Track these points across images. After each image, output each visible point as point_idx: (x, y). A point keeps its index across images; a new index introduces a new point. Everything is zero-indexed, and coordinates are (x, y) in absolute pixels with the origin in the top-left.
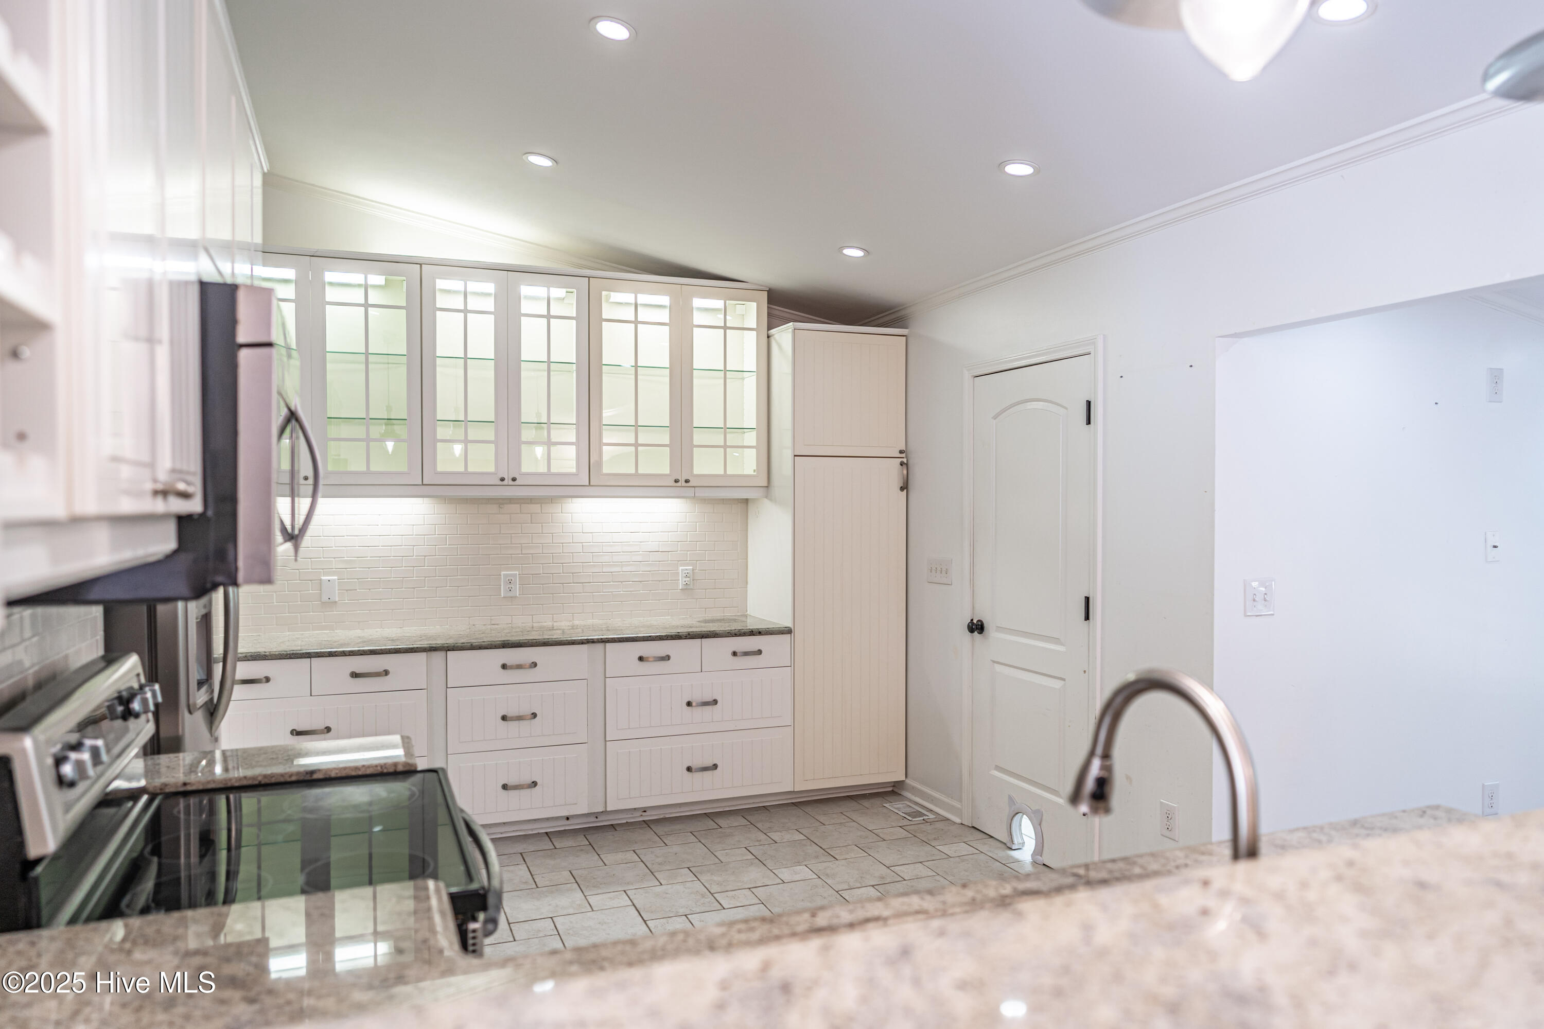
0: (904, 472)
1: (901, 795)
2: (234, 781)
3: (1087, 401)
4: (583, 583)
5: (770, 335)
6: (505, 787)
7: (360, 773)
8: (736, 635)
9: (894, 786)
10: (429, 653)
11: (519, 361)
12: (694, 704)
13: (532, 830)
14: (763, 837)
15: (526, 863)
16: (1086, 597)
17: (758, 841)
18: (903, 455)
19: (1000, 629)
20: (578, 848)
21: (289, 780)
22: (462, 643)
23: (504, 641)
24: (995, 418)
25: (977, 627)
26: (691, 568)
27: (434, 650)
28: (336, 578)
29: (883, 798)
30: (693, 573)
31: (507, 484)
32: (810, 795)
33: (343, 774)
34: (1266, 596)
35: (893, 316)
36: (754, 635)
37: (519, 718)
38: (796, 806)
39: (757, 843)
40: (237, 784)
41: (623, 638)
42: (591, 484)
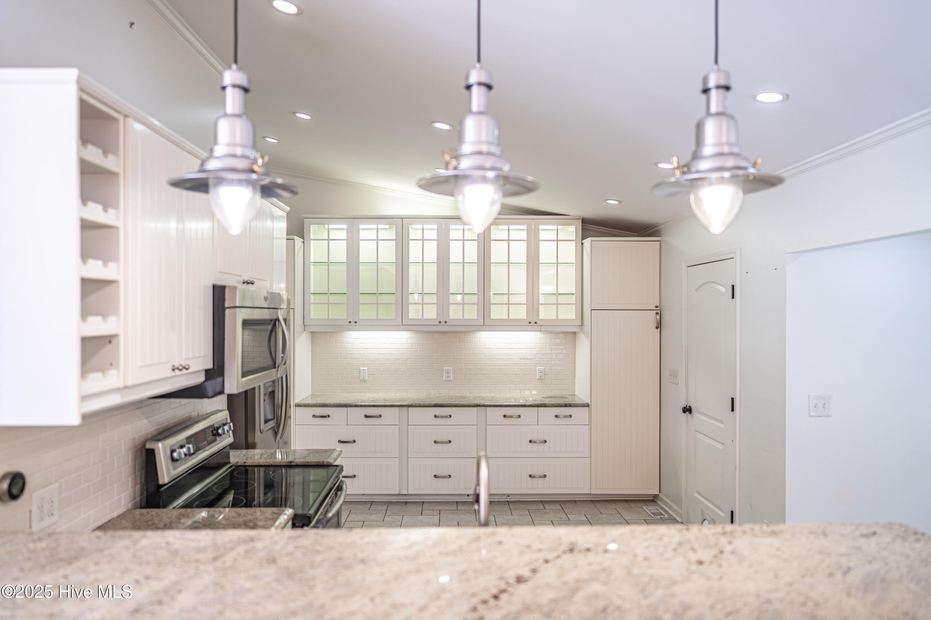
0: (657, 317)
1: (656, 502)
2: (262, 463)
3: (732, 285)
4: (485, 374)
5: (583, 243)
6: (435, 476)
7: (309, 464)
8: (557, 406)
9: (654, 497)
10: (400, 408)
11: (449, 263)
12: (532, 442)
13: (450, 499)
14: (564, 516)
15: (440, 515)
16: (732, 398)
17: (560, 518)
18: (658, 309)
19: (698, 412)
20: (468, 511)
21: (282, 464)
22: (415, 404)
23: (435, 404)
24: (696, 290)
25: (687, 410)
26: (543, 368)
27: (402, 406)
28: (367, 368)
29: (645, 503)
30: (544, 371)
31: (442, 324)
32: (603, 497)
33: (303, 464)
34: (824, 405)
35: (652, 230)
36: (567, 407)
37: (442, 443)
38: (593, 502)
39: (559, 520)
40: (263, 464)
41: (495, 405)
42: (485, 324)
